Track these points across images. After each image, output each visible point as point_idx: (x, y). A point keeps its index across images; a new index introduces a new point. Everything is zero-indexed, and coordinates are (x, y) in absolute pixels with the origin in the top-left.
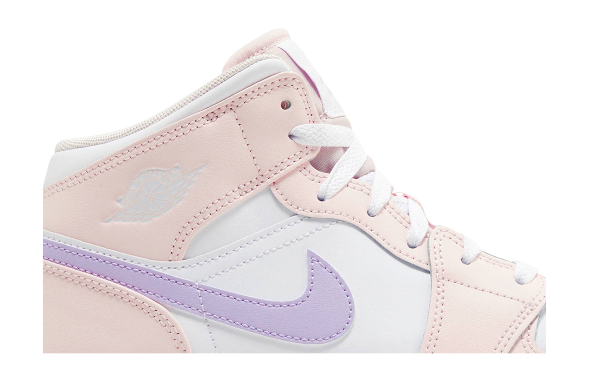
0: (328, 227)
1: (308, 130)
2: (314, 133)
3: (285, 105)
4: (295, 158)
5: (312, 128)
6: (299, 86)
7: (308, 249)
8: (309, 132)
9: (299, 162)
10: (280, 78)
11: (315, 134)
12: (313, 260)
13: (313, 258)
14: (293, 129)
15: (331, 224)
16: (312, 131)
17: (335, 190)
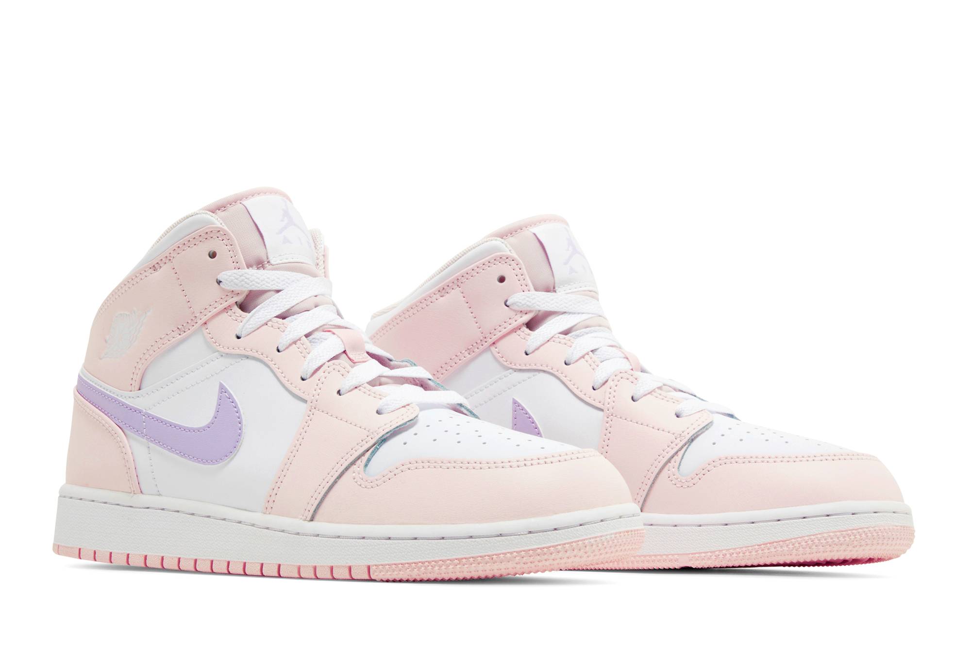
0: (239, 362)
1: (230, 276)
2: (246, 278)
3: (213, 255)
4: (221, 301)
5: (235, 274)
6: (224, 237)
7: (221, 382)
8: (231, 278)
9: (225, 305)
10: (207, 231)
11: (237, 279)
12: (222, 391)
13: (223, 389)
14: (218, 276)
15: (242, 360)
16: (234, 277)
17: (251, 328)
